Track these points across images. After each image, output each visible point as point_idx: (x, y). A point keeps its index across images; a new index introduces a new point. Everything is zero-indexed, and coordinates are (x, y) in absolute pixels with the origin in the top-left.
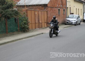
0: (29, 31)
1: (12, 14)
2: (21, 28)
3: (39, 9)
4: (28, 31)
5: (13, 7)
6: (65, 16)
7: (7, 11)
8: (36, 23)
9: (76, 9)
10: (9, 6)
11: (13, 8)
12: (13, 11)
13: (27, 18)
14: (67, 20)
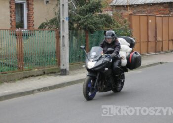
1: (99, 23)
3: (157, 12)
7: (89, 17)
8: (148, 41)
11: (101, 12)
13: (130, 31)
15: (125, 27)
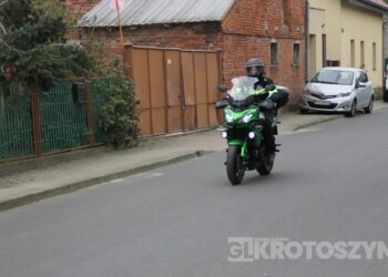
0: (138, 142)
1: (62, 67)
2: (103, 128)
3: (180, 42)
4: (134, 143)
5: (66, 36)
6: (302, 75)
7: (37, 52)
8: (167, 107)
9: (352, 41)
10: (46, 27)
11: (64, 41)
12: (64, 52)
14: (308, 92)
15: (118, 73)
